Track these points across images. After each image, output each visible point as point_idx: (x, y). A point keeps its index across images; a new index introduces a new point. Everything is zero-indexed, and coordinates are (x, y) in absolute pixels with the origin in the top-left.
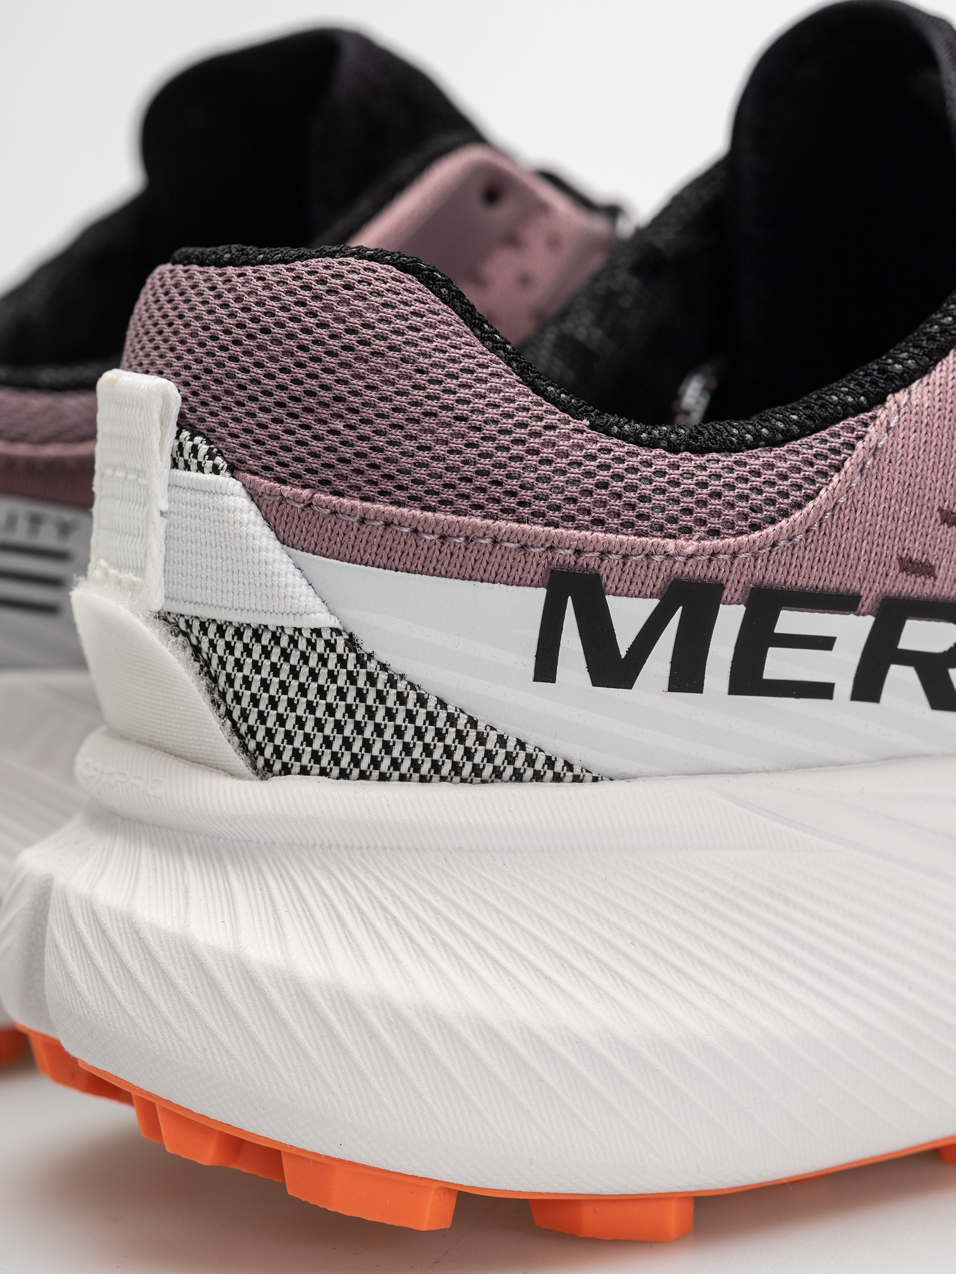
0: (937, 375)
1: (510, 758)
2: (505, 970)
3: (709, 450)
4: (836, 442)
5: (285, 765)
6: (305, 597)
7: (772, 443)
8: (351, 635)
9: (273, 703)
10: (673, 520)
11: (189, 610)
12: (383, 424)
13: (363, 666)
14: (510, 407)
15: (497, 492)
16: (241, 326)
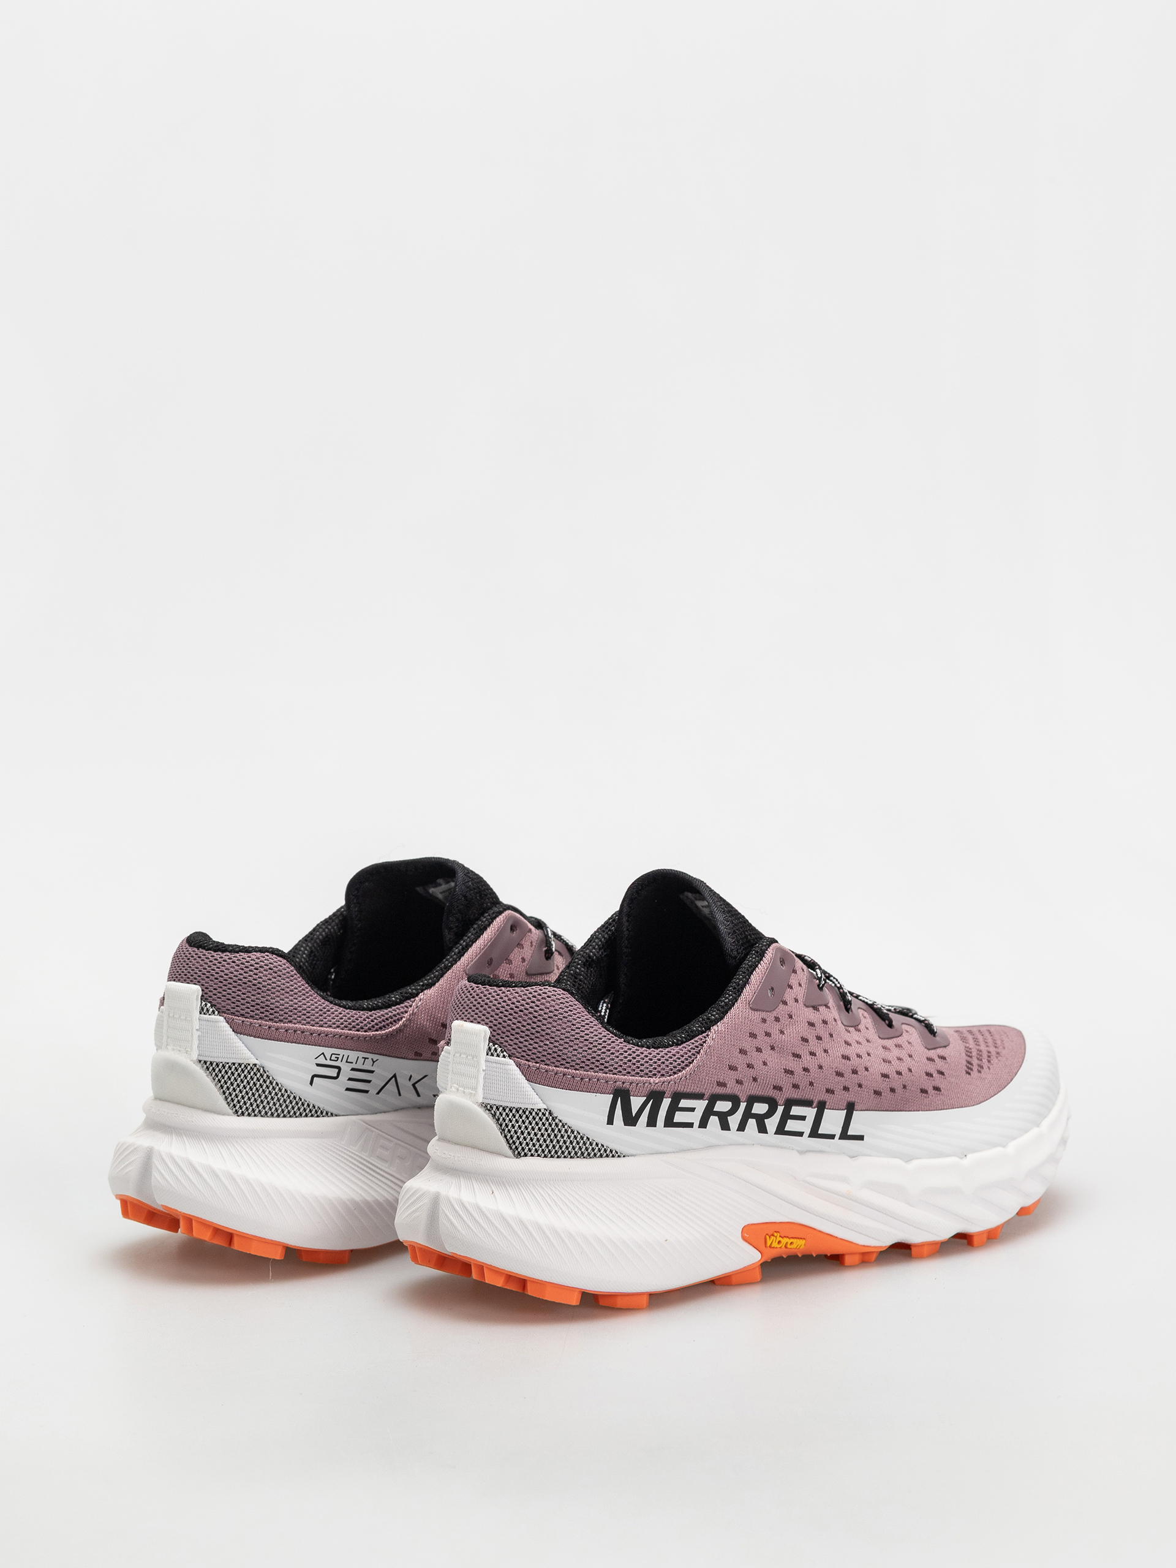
0: (725, 1019)
1: (599, 1150)
2: (601, 1220)
3: (659, 1048)
4: (697, 1044)
5: (525, 1153)
6: (537, 1099)
7: (677, 1045)
8: (550, 1111)
9: (522, 1133)
10: (651, 1071)
11: (492, 1102)
12: (562, 1042)
13: (554, 1121)
14: (600, 1036)
15: (597, 1064)
16: (494, 1005)
